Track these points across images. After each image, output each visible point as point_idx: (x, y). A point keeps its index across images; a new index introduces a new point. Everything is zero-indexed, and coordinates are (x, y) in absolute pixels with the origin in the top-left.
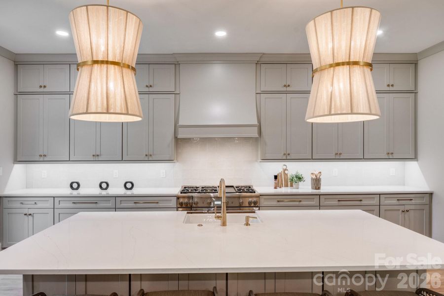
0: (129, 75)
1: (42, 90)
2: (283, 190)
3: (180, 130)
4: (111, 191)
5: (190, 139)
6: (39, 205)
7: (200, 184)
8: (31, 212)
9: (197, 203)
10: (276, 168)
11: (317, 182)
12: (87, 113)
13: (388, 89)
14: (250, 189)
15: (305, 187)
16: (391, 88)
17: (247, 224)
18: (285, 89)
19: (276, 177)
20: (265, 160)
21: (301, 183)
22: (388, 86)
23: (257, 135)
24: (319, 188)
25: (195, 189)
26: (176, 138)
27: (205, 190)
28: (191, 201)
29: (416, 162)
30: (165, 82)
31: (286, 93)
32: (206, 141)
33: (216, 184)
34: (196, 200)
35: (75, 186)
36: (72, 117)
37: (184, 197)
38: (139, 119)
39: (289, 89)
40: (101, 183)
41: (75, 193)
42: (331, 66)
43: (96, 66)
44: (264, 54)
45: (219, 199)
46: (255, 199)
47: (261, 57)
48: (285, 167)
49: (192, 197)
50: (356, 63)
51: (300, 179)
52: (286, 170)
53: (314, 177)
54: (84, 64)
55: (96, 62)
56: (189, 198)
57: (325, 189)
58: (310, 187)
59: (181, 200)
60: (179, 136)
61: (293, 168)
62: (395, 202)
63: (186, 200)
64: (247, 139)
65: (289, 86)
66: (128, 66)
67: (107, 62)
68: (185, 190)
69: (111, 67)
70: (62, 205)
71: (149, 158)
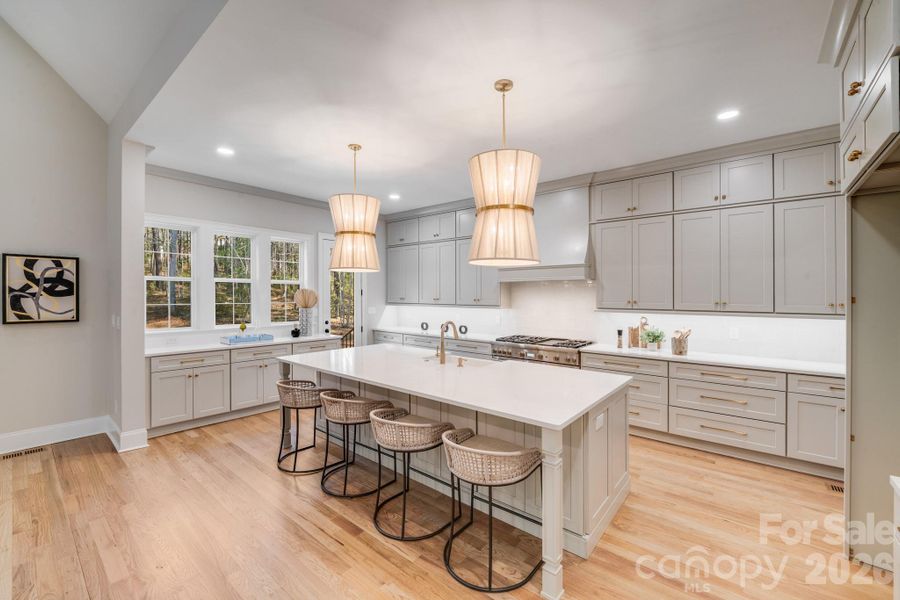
1: (402, 242)
2: (639, 352)
9: (511, 352)
10: (630, 320)
11: (680, 345)
13: (830, 188)
16: (838, 187)
17: (460, 365)
18: (630, 214)
19: (620, 333)
20: (601, 308)
22: (832, 183)
23: (584, 277)
24: (682, 353)
28: (504, 350)
31: (632, 218)
35: (425, 326)
39: (635, 213)
41: (423, 333)
44: (595, 173)
47: (593, 177)
48: (644, 321)
52: (645, 324)
53: (678, 337)
57: (692, 354)
58: (671, 351)
59: (495, 348)
61: (657, 322)
62: (827, 391)
63: (500, 349)
65: (635, 209)
70: (408, 341)
71: (477, 303)
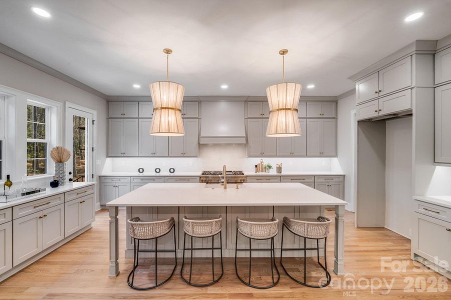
0: (179, 113)
1: (123, 116)
2: (261, 173)
3: (201, 139)
4: (162, 174)
5: (207, 144)
6: (122, 181)
7: (212, 170)
8: (117, 185)
9: (211, 180)
10: (257, 161)
11: (279, 169)
12: (159, 133)
13: (320, 116)
14: (241, 173)
15: (273, 172)
16: (322, 116)
17: (237, 188)
18: (261, 116)
19: (256, 166)
20: (250, 156)
21: (271, 170)
22: (321, 114)
23: (245, 142)
24: (281, 173)
25: (210, 173)
26: (199, 144)
27: (215, 173)
28: (207, 179)
29: (336, 158)
30: (193, 112)
31: (262, 118)
32: (216, 145)
33: (221, 170)
34: (210, 178)
35: (141, 170)
36: (151, 134)
37: (203, 177)
38: (183, 135)
39: (263, 116)
40: (156, 169)
41: (141, 174)
42: (278, 110)
43: (163, 110)
44: (249, 96)
45: (223, 178)
46: (244, 178)
47: (248, 98)
49: (208, 177)
50: (290, 109)
51: (270, 167)
52: (262, 162)
53: (278, 166)
54: (157, 109)
55: (162, 108)
56: (206, 177)
57: (284, 173)
58: (276, 172)
59: (202, 179)
60: (201, 143)
61: (266, 161)
62: (323, 180)
63: (205, 179)
64: (239, 145)
65: (264, 114)
66: (178, 110)
67: (168, 108)
68: (204, 173)
69: (170, 110)
70: (135, 181)
71: (184, 155)
